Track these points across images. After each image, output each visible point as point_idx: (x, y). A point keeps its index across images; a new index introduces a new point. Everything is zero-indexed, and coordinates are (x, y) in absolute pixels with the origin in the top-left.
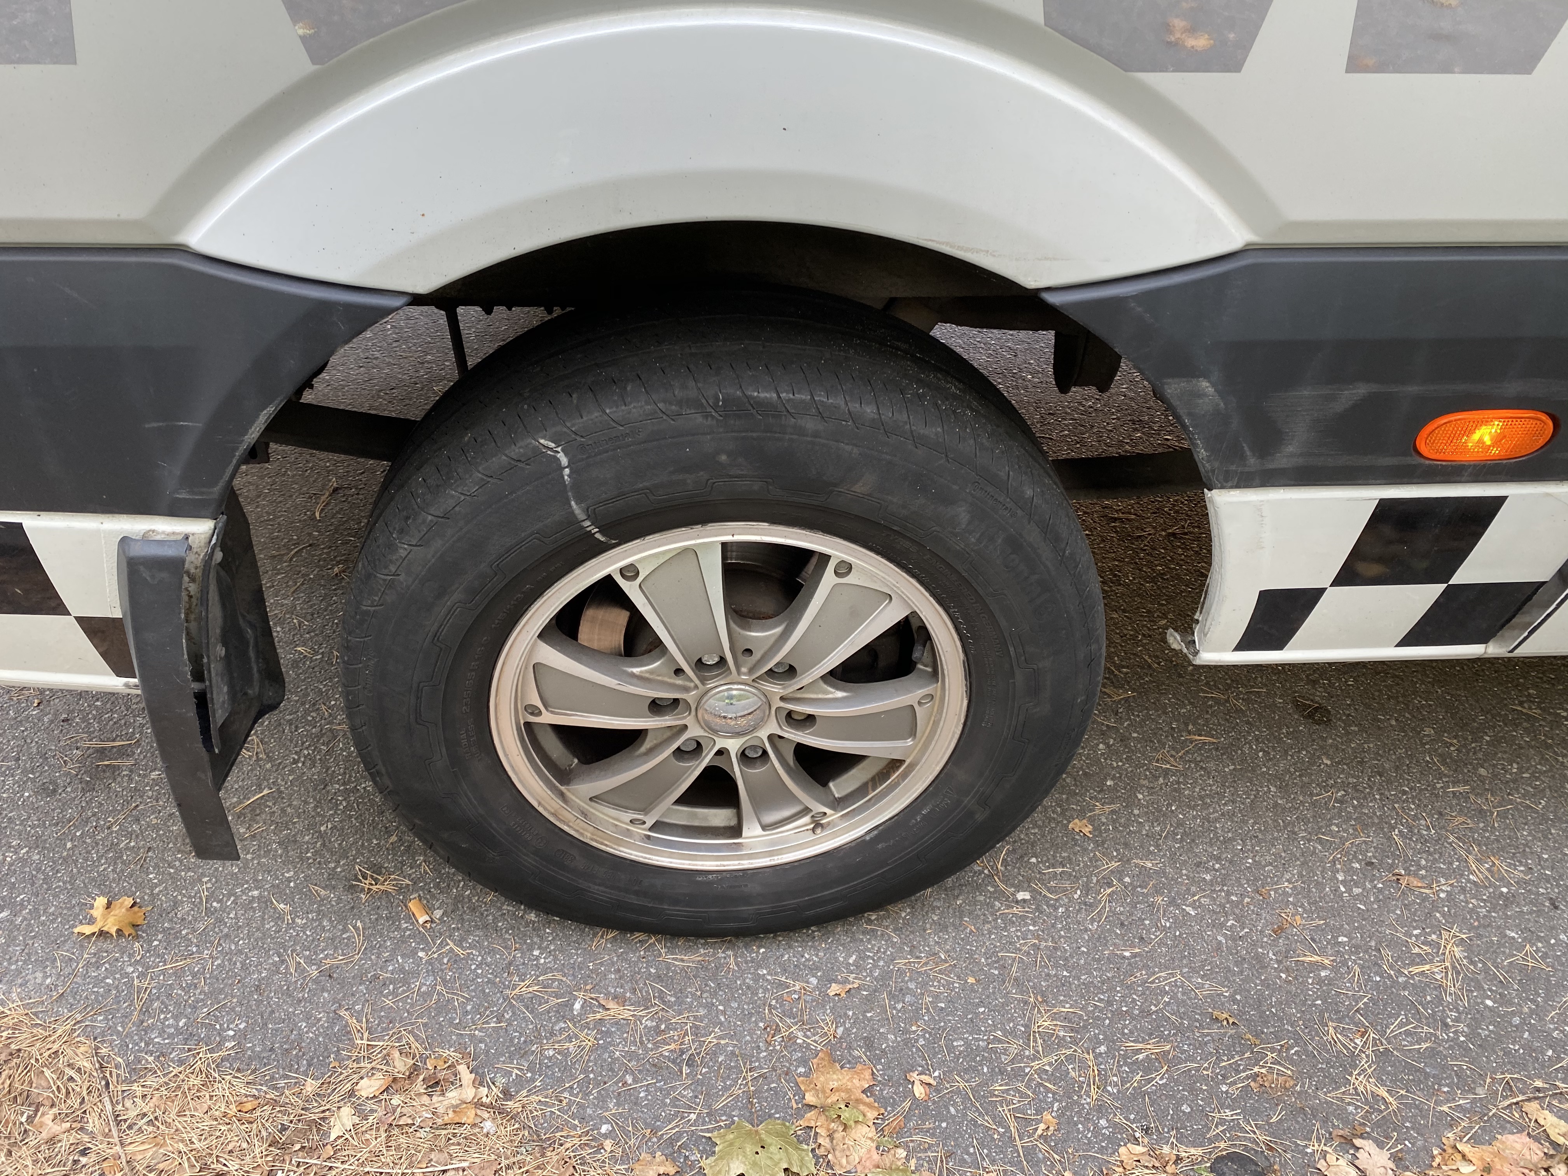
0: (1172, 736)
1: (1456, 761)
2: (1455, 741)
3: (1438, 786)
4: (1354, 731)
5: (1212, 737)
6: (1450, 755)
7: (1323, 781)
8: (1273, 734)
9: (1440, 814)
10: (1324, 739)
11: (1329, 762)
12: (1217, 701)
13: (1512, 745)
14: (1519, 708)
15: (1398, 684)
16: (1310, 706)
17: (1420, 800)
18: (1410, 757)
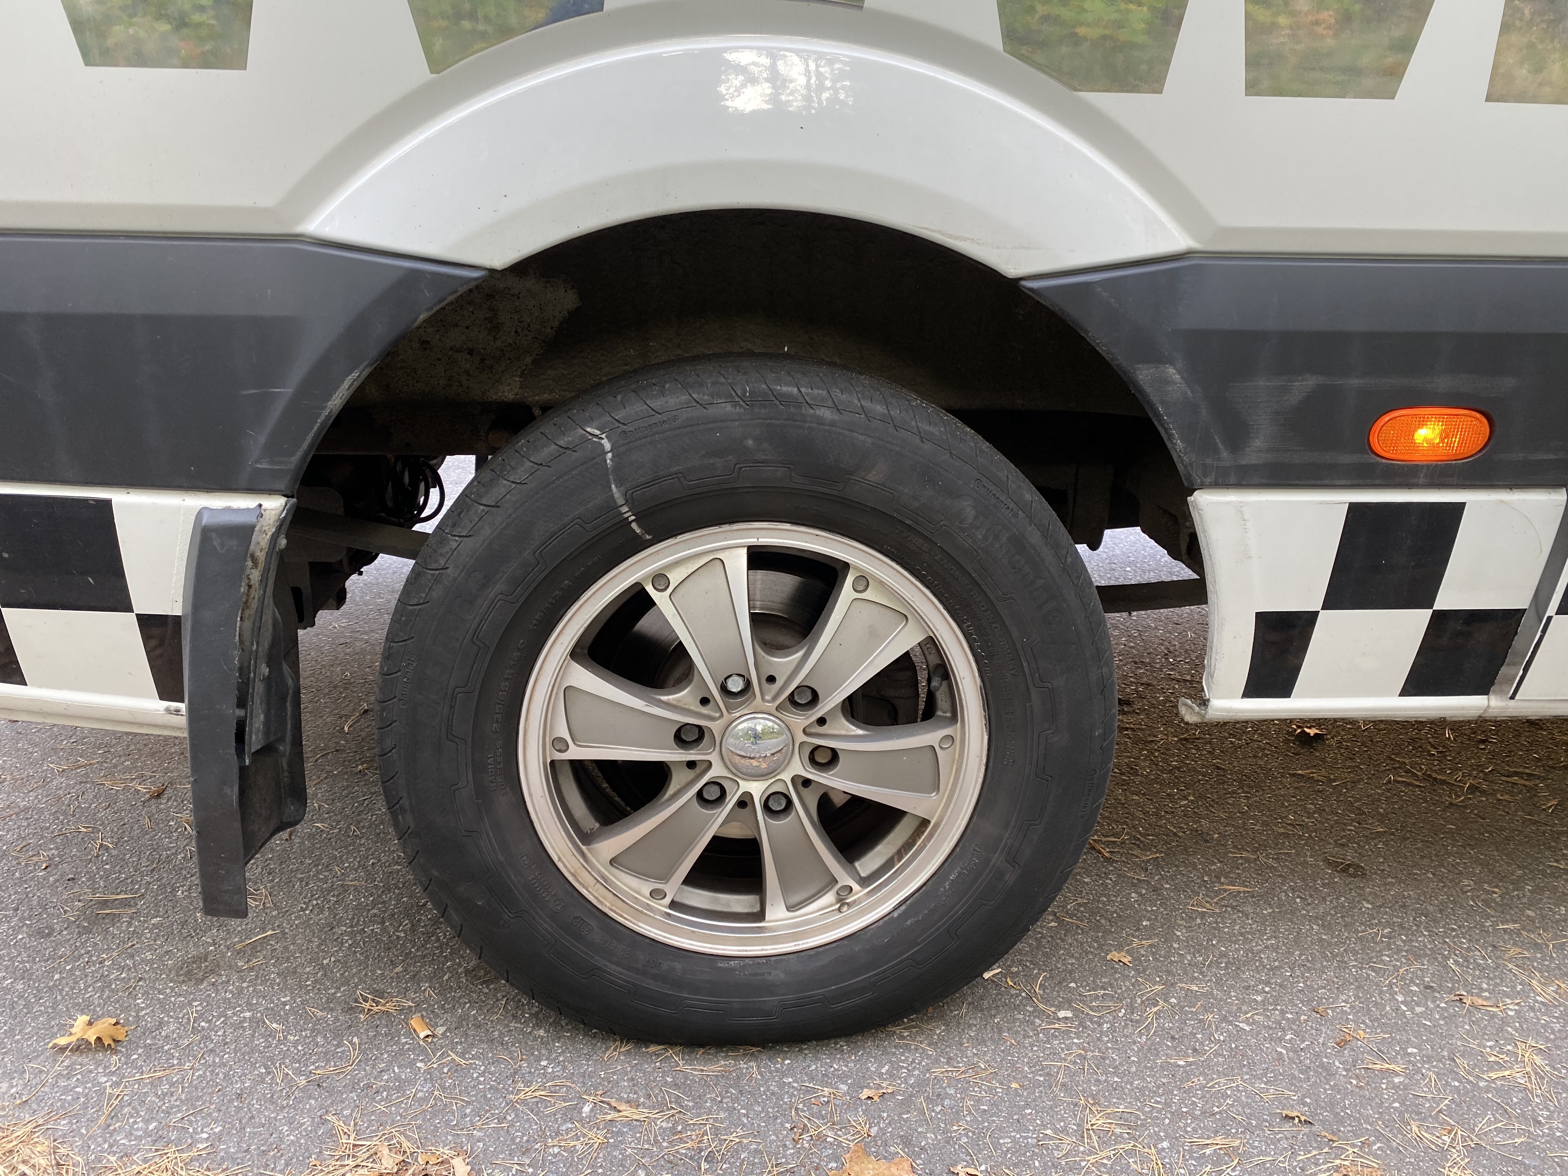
0: (1205, 887)
1: (1501, 905)
2: (1496, 890)
3: (1487, 924)
4: (1391, 882)
5: (1246, 886)
6: (1494, 901)
7: (1366, 921)
8: (1308, 885)
9: (1494, 946)
10: (1363, 889)
11: (1370, 906)
12: (1247, 860)
13: (1555, 893)
14: (1555, 864)
15: (1428, 847)
16: (1342, 863)
17: (1470, 936)
18: (1454, 902)
